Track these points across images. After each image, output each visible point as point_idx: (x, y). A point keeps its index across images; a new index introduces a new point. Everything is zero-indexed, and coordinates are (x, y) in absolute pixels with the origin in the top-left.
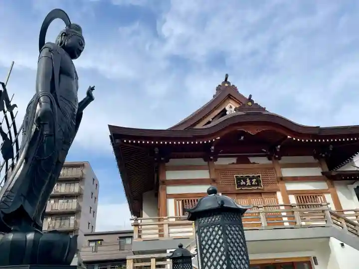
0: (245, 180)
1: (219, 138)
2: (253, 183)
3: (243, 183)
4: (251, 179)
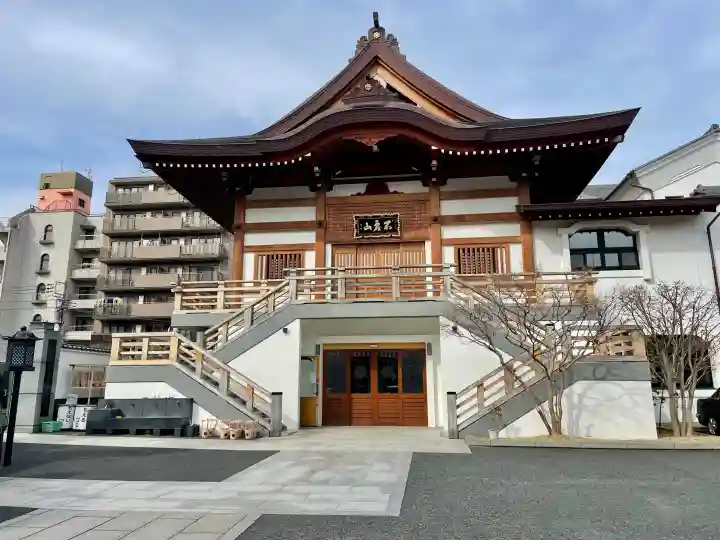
0: (372, 223)
1: (309, 155)
2: (386, 228)
3: (368, 227)
4: (382, 221)
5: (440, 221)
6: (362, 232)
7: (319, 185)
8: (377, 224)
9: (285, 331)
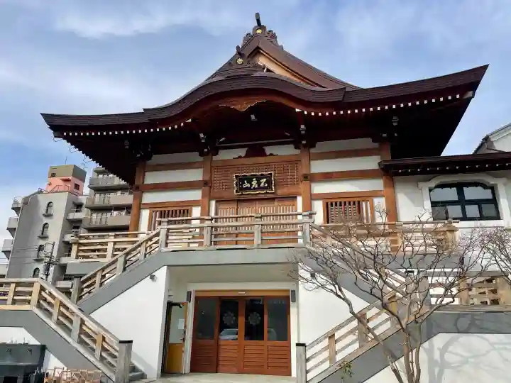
0: (250, 181)
1: (190, 121)
2: (262, 185)
3: (246, 185)
4: (259, 179)
5: (310, 178)
6: (241, 189)
7: (206, 150)
8: (254, 182)
9: (152, 277)
